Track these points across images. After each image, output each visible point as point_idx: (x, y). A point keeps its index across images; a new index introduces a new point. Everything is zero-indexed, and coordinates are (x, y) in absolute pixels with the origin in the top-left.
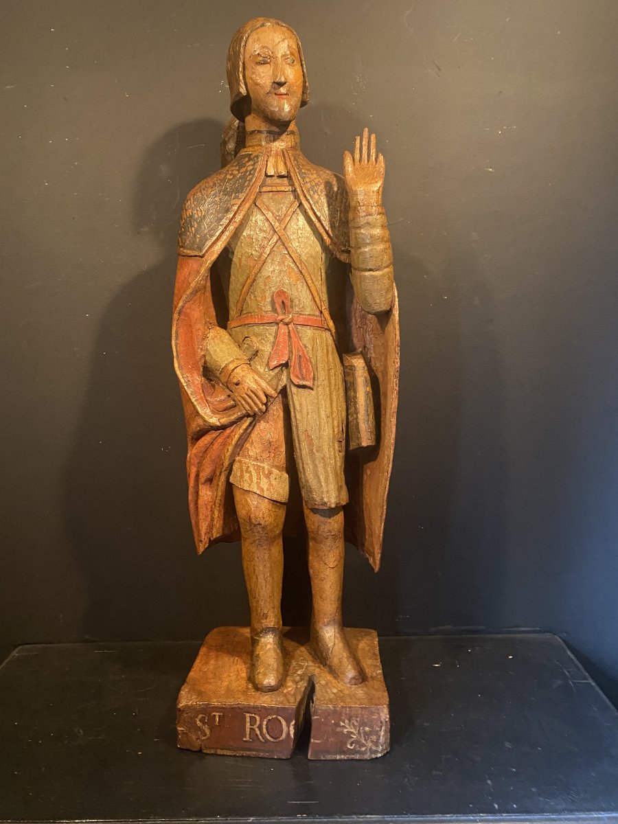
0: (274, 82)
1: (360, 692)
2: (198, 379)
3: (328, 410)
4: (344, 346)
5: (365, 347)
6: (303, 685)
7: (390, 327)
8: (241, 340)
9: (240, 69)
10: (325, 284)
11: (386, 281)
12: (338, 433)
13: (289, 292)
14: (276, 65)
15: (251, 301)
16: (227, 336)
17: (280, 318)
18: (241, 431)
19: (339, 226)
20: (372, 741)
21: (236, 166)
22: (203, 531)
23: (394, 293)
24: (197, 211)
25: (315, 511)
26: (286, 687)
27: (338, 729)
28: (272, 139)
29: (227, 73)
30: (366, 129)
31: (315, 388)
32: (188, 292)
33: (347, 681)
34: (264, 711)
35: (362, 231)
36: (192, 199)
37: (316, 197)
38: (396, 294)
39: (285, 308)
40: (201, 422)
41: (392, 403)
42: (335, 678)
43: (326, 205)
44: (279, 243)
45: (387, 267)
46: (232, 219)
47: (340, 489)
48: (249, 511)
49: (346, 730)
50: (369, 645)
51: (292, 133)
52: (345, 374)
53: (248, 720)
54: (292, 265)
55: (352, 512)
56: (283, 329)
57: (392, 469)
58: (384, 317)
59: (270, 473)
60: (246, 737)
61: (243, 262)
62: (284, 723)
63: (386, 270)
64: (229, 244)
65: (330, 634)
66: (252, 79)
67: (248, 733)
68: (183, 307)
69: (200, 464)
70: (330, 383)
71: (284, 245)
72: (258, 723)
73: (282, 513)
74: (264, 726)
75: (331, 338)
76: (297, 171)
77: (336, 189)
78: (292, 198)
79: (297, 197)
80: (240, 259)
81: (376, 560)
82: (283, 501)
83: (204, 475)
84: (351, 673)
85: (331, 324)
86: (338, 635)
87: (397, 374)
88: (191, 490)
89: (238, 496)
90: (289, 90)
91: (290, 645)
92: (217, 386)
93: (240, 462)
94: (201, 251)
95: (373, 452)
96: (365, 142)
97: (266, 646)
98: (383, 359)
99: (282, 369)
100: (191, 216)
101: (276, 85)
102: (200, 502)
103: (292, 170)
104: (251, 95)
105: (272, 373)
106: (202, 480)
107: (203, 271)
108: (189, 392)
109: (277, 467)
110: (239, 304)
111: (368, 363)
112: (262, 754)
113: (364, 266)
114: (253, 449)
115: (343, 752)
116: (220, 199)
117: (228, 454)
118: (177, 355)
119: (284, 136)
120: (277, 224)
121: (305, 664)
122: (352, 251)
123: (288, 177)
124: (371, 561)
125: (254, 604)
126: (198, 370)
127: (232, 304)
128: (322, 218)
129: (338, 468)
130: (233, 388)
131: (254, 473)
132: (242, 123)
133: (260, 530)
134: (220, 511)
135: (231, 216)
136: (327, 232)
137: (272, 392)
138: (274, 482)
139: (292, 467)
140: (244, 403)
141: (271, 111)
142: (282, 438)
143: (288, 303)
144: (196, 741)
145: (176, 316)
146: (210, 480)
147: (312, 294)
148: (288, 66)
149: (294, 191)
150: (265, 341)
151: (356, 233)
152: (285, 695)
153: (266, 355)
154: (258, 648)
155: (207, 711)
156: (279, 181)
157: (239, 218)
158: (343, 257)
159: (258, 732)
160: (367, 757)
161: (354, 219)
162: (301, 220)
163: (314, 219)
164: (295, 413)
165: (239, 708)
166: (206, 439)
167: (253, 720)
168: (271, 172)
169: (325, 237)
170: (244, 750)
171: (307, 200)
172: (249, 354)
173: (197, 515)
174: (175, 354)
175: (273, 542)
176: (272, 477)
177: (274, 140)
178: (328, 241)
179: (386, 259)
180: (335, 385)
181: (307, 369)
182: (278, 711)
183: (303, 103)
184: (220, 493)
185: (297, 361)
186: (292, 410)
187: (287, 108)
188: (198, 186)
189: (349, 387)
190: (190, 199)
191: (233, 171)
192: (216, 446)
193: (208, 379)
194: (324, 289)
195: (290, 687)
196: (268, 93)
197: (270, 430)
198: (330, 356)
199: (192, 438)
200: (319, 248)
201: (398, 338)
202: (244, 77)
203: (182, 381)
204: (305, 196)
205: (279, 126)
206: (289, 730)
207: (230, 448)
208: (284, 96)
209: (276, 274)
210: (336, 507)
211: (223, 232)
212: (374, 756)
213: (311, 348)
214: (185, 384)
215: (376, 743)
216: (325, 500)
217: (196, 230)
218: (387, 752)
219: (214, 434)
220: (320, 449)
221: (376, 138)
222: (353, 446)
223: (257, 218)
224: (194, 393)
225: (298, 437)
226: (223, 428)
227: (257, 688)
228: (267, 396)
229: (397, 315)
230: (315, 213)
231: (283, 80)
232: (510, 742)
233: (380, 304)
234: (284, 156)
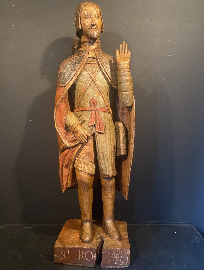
0: (91, 25)
1: (120, 244)
2: (63, 130)
3: (109, 142)
4: (115, 119)
5: (123, 119)
6: (99, 241)
7: (132, 112)
8: (79, 117)
9: (79, 20)
10: (109, 96)
11: (131, 96)
12: (113, 150)
13: (96, 99)
14: (92, 18)
15: (82, 102)
16: (74, 114)
17: (92, 108)
18: (78, 149)
19: (114, 76)
20: (124, 262)
21: (77, 54)
22: (64, 184)
23: (133, 100)
24: (64, 70)
25: (104, 178)
26: (93, 241)
27: (112, 257)
28: (90, 44)
29: (75, 21)
30: (124, 41)
31: (105, 134)
32: (60, 99)
33: (115, 240)
34: (85, 250)
35: (122, 78)
36: (62, 66)
37: (106, 65)
38: (134, 100)
39: (94, 105)
40: (64, 145)
41: (132, 140)
42: (111, 238)
43: (109, 68)
44: (93, 82)
45: (131, 90)
46: (76, 73)
47: (113, 170)
48: (81, 177)
49: (114, 257)
50: (123, 227)
51: (98, 42)
52: (116, 129)
53: (79, 253)
54: (97, 90)
55: (118, 179)
56: (94, 113)
57: (132, 163)
58: (130, 108)
59: (88, 164)
60: (78, 259)
61: (80, 88)
62: (92, 254)
63: (131, 92)
64: (75, 82)
65: (109, 222)
66: (83, 23)
67: (79, 257)
68: (58, 104)
69: (64, 160)
70: (110, 132)
71: (94, 82)
72: (83, 254)
73: (92, 178)
74: (85, 255)
75: (111, 116)
76: (99, 56)
77: (113, 62)
78: (97, 65)
79: (99, 65)
80: (79, 87)
81: (126, 196)
82: (93, 174)
83: (65, 164)
84: (117, 237)
85: (111, 111)
86: (112, 223)
87: (134, 129)
88: (60, 170)
89: (77, 172)
90: (96, 27)
91: (95, 226)
92: (70, 133)
93: (78, 160)
94: (65, 84)
95: (125, 157)
96: (123, 46)
97: (86, 226)
98: (129, 123)
99: (93, 127)
100: (61, 72)
102: (64, 174)
103: (97, 56)
104: (83, 29)
105: (90, 128)
106: (64, 166)
107: (65, 92)
108: (60, 135)
109: (91, 162)
110: (78, 103)
111: (124, 125)
112: (84, 265)
113: (123, 90)
114: (83, 155)
115: (113, 265)
116: (72, 66)
117: (73, 157)
118: (56, 121)
119: (95, 44)
120: (92, 75)
121: (100, 233)
122: (119, 85)
123: (96, 58)
124: (124, 196)
125: (82, 211)
126: (63, 127)
127: (75, 103)
128: (108, 73)
129: (113, 163)
130: (76, 133)
131: (83, 164)
132: (80, 39)
133: (85, 184)
134: (70, 177)
135: (75, 72)
136: (110, 78)
137: (89, 135)
138: (90, 167)
139: (96, 162)
140: (79, 138)
141: (90, 35)
142: (93, 152)
143: (95, 103)
144: (61, 260)
145: (56, 107)
146: (67, 166)
147: (104, 100)
148: (96, 19)
149: (98, 63)
150: (87, 116)
151: (120, 78)
152: (93, 244)
153: (88, 121)
154: (84, 227)
155: (65, 249)
156: (93, 59)
157: (78, 73)
158: (115, 87)
159: (83, 257)
160: (122, 267)
161: (119, 73)
162: (101, 74)
163: (105, 73)
164: (97, 142)
165: (76, 248)
166: (66, 151)
167: (81, 253)
168: (90, 56)
169: (109, 80)
170: (78, 264)
171: (103, 66)
172: (81, 121)
173: (62, 179)
174: (55, 121)
175: (89, 189)
176: (89, 166)
177: (91, 45)
178: (110, 81)
179: (131, 88)
180: (112, 132)
181: (102, 127)
182: (90, 250)
183: (102, 32)
184: (70, 171)
185: (98, 124)
186: (96, 142)
187: (96, 34)
188: (64, 61)
189: (117, 133)
191: (76, 56)
192: (69, 154)
193: (67, 130)
194: (108, 98)
195: (95, 241)
196: (89, 28)
197: (88, 148)
198: (110, 122)
199: (61, 151)
200: (107, 84)
201: (135, 116)
202: (81, 23)
203: (58, 130)
204: (102, 65)
205: (93, 40)
206: (94, 257)
207: (74, 155)
208: (95, 30)
209: (91, 93)
210: (112, 177)
211: (72, 78)
212: (124, 267)
213: (103, 119)
214: (58, 132)
215: (126, 262)
216: (108, 174)
217: (63, 77)
218: (129, 266)
219: (68, 150)
220: (106, 156)
221: (128, 44)
222: (118, 155)
223: (85, 73)
224: (62, 135)
225: (98, 151)
226: (72, 147)
227: (83, 241)
228: (87, 136)
229: (134, 108)
230: (105, 71)
231: (94, 24)
232: (174, 263)
233: (128, 104)
234: (95, 51)
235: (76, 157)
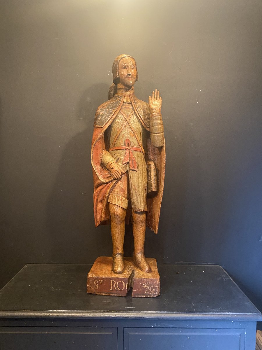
1: (150, 275)
2: (99, 167)
3: (142, 179)
4: (147, 158)
5: (154, 159)
6: (130, 272)
7: (162, 152)
8: (114, 155)
9: (117, 70)
11: (162, 137)
12: (145, 186)
13: (130, 140)
14: (128, 69)
15: (117, 142)
16: (109, 154)
17: (127, 148)
18: (113, 184)
19: (147, 119)
20: (154, 291)
21: (114, 99)
22: (98, 219)
23: (164, 141)
24: (101, 113)
25: (136, 212)
26: (125, 273)
27: (142, 286)
28: (126, 91)
29: (113, 70)
30: (156, 89)
31: (137, 171)
32: (97, 139)
33: (146, 271)
34: (117, 279)
35: (154, 121)
37: (140, 110)
38: (165, 141)
39: (128, 145)
40: (99, 181)
41: (163, 177)
42: (141, 270)
43: (143, 113)
44: (127, 124)
45: (162, 132)
46: (112, 116)
47: (145, 205)
48: (115, 211)
49: (145, 287)
50: (153, 263)
51: (133, 89)
52: (148, 167)
53: (112, 282)
54: (131, 131)
56: (128, 151)
57: (162, 199)
58: (161, 148)
59: (122, 199)
60: (110, 289)
61: (115, 130)
62: (124, 284)
64: (111, 124)
65: (140, 256)
66: (121, 73)
67: (111, 287)
68: (95, 143)
69: (98, 196)
70: (142, 170)
71: (129, 124)
72: (115, 283)
73: (125, 213)
74: (117, 285)
75: (143, 155)
76: (134, 101)
77: (146, 108)
78: (132, 110)
79: (134, 110)
81: (156, 231)
82: (126, 208)
83: (100, 199)
85: (143, 150)
86: (142, 257)
87: (165, 167)
88: (95, 204)
89: (111, 206)
90: (132, 77)
91: (126, 262)
92: (105, 170)
93: (112, 195)
94: (102, 126)
96: (156, 93)
97: (118, 259)
98: (160, 163)
99: (127, 164)
100: (99, 115)
101: (128, 75)
102: (98, 208)
103: (132, 101)
104: (120, 78)
105: (124, 166)
106: (99, 201)
107: (102, 132)
108: (96, 171)
109: (124, 197)
110: (113, 143)
111: (155, 164)
112: (116, 295)
113: (154, 132)
114: (117, 190)
115: (144, 295)
116: (109, 110)
117: (108, 192)
118: (93, 159)
119: (130, 90)
120: (127, 118)
121: (131, 267)
122: (151, 127)
123: (131, 103)
124: (155, 232)
125: (115, 244)
126: (99, 164)
127: (111, 143)
128: (141, 117)
129: (144, 198)
130: (111, 170)
131: (116, 198)
132: (116, 86)
133: (118, 217)
134: (104, 212)
135: (112, 115)
136: (143, 121)
137: (124, 172)
138: (123, 202)
139: (129, 197)
140: (114, 175)
141: (126, 83)
142: (126, 188)
143: (130, 143)
144: (93, 290)
145: (93, 146)
146: (101, 201)
147: (137, 141)
148: (132, 69)
149: (133, 108)
150: (122, 155)
151: (152, 122)
152: (124, 275)
153: (122, 159)
154: (116, 260)
155: (98, 279)
156: (127, 104)
157: (115, 116)
158: (148, 129)
159: (115, 287)
160: (152, 296)
161: (152, 117)
162: (135, 117)
163: (139, 117)
164: (131, 179)
165: (109, 278)
166: (101, 187)
167: (113, 283)
168: (125, 102)
169: (142, 123)
170: (110, 294)
171: (137, 111)
172: (116, 159)
173: (96, 213)
174: (92, 159)
175: (122, 222)
176: (122, 200)
178: (143, 124)
179: (162, 130)
181: (135, 165)
182: (122, 279)
183: (136, 80)
184: (104, 206)
185: (132, 162)
186: (130, 178)
187: (131, 82)
188: (101, 105)
189: (149, 171)
190: (99, 109)
191: (112, 101)
192: (104, 189)
193: (102, 167)
194: (141, 139)
195: (126, 272)
196: (126, 77)
197: (122, 184)
198: (143, 161)
199: (96, 187)
200: (140, 126)
201: (165, 155)
202: (118, 72)
203: (94, 167)
204: (136, 110)
205: (128, 87)
206: (125, 286)
207: (109, 190)
209: (126, 134)
210: (143, 211)
211: (109, 120)
212: (154, 296)
213: (136, 158)
214: (94, 169)
215: (155, 292)
216: (140, 208)
217: (101, 119)
218: (159, 296)
219: (104, 185)
220: (138, 191)
221: (159, 92)
222: (150, 191)
223: (121, 116)
224: (98, 172)
225: (131, 187)
226: (107, 183)
227: (115, 272)
228: (122, 173)
229: (165, 148)
230: (139, 115)
231: (130, 73)
232: (201, 294)
233: (159, 144)
234: (130, 97)
235: (110, 192)
